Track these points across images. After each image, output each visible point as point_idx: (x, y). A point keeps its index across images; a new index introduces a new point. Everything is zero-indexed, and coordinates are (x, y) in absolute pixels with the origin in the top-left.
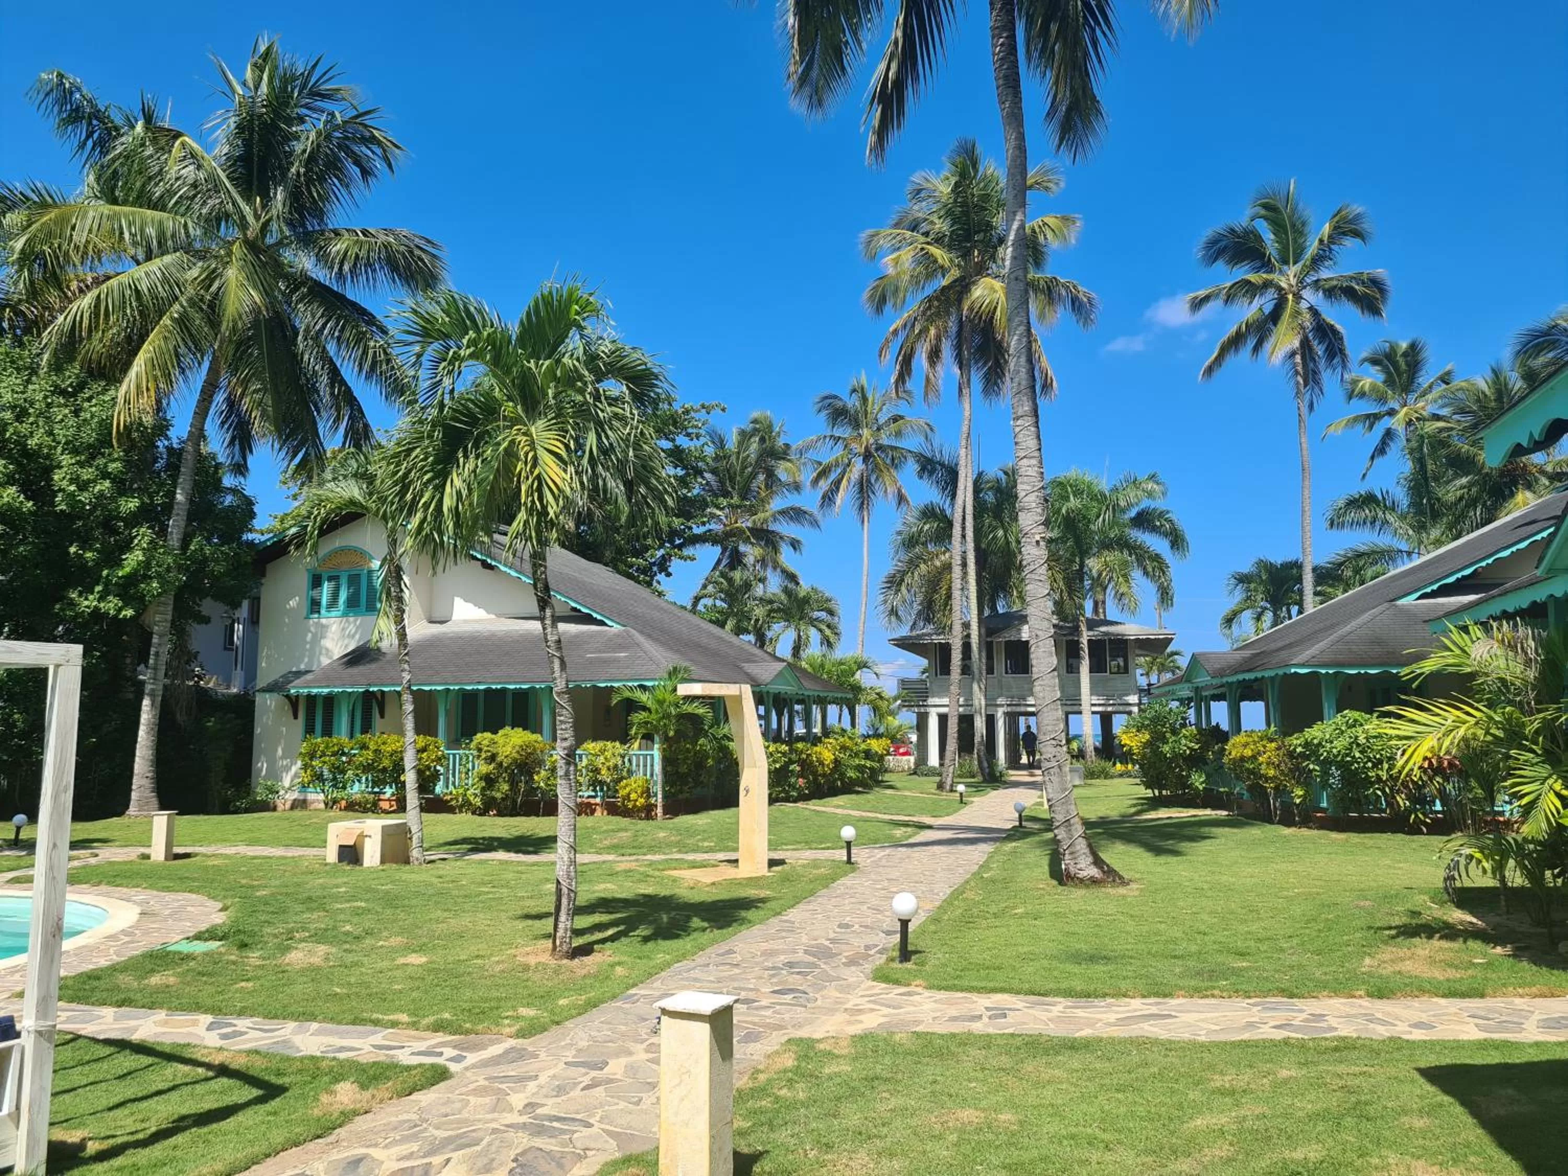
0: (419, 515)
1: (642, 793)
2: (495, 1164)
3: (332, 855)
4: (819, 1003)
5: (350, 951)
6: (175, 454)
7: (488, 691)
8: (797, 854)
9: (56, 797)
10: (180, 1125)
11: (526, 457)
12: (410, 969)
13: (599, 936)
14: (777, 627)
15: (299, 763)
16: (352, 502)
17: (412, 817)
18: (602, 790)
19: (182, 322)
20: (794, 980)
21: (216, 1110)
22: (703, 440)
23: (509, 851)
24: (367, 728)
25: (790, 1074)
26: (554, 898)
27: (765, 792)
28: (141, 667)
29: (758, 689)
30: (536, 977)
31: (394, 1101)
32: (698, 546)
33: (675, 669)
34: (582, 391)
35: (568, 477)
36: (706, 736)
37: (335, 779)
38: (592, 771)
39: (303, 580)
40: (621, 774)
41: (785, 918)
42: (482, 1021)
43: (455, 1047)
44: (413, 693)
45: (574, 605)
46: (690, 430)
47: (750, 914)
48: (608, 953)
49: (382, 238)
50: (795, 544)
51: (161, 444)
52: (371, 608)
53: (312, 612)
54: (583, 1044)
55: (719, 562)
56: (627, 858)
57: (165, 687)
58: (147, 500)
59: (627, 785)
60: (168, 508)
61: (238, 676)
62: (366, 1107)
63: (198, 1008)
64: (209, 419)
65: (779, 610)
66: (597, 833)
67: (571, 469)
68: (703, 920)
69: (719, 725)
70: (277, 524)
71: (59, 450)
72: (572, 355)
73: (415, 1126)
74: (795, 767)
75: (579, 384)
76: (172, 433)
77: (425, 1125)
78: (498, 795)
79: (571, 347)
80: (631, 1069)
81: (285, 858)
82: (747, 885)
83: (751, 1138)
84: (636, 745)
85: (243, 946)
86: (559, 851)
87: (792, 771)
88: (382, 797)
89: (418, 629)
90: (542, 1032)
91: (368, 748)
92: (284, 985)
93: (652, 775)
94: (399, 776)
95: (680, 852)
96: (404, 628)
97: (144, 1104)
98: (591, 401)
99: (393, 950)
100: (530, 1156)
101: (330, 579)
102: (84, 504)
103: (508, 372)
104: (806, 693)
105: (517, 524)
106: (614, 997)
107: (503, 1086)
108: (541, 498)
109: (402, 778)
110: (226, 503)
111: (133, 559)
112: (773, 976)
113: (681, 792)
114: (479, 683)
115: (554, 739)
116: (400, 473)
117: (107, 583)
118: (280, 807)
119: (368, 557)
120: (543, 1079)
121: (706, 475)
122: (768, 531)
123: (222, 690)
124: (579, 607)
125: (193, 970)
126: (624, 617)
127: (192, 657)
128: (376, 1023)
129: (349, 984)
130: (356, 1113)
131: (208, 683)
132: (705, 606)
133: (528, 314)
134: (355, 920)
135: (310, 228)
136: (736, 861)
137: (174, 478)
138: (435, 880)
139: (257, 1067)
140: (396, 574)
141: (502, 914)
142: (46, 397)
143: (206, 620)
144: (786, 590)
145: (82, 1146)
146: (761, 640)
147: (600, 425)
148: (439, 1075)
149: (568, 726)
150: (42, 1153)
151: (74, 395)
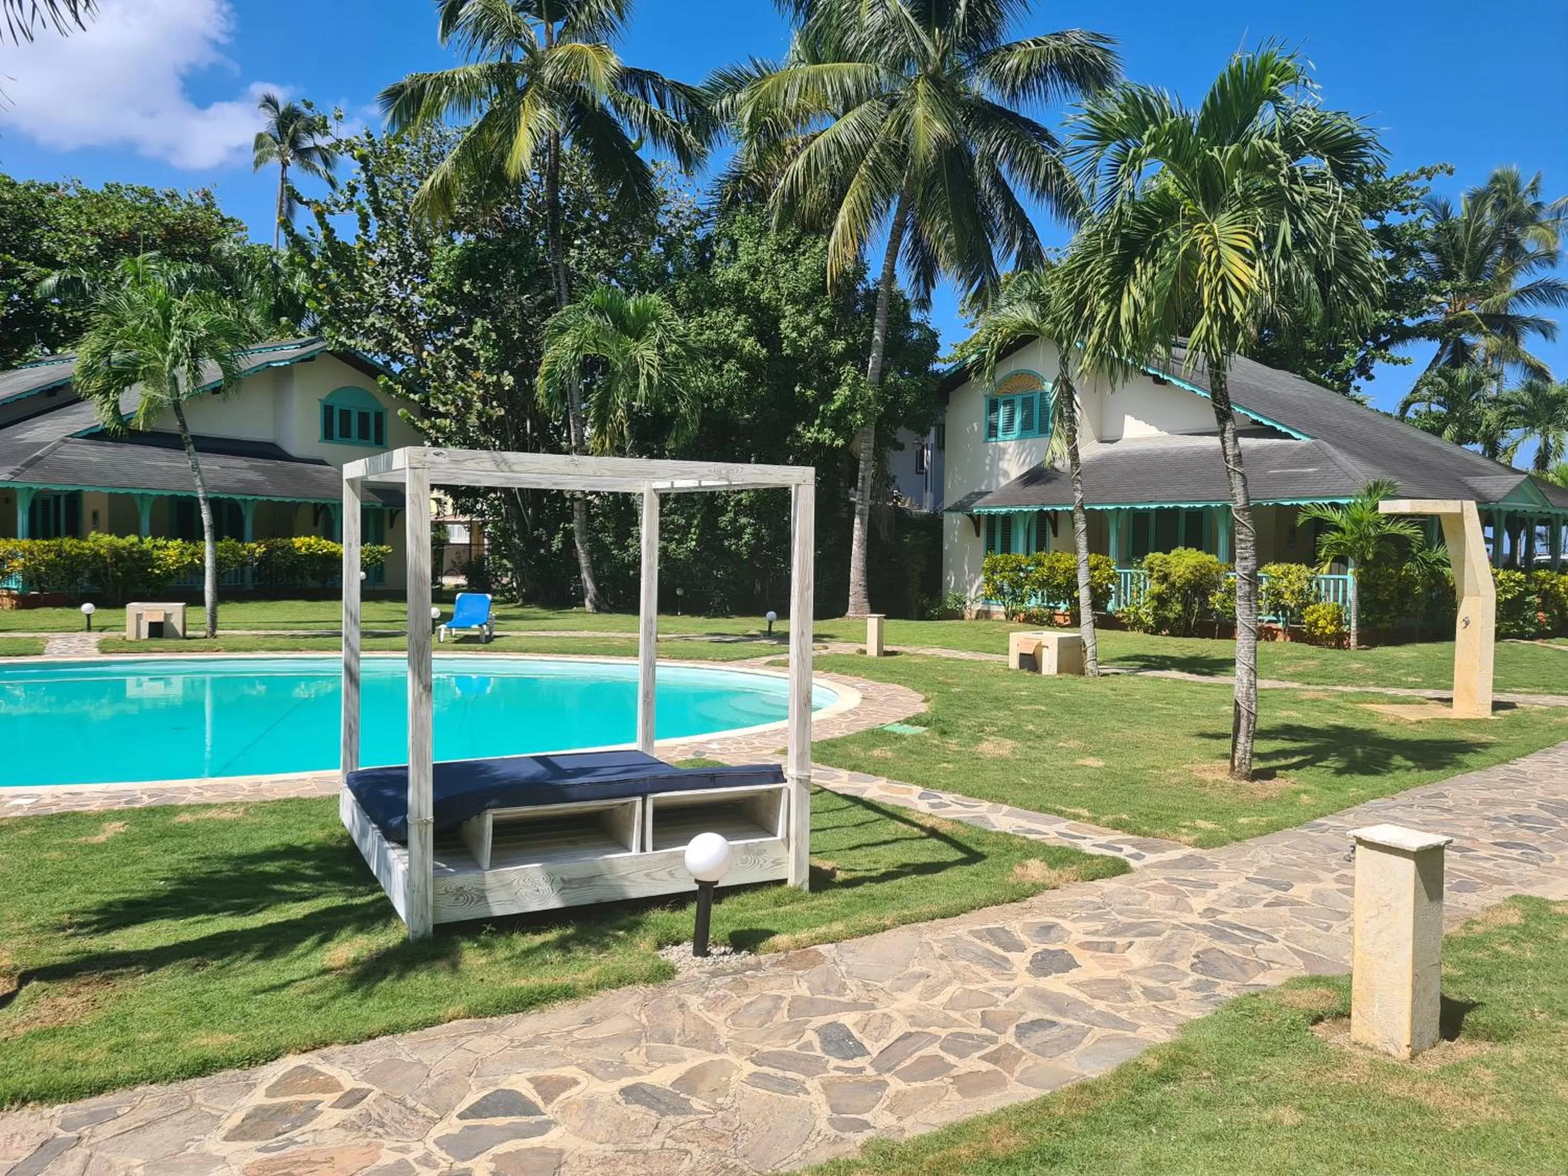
0: (1096, 331)
1: (1333, 620)
2: (1176, 956)
3: (1014, 663)
4: (1557, 863)
5: (1034, 748)
6: (871, 295)
7: (1160, 511)
8: (1533, 698)
9: (801, 595)
10: (902, 871)
11: (1209, 257)
12: (1089, 771)
13: (1283, 762)
14: (1514, 434)
15: (982, 578)
16: (1026, 325)
17: (1086, 631)
18: (1284, 615)
19: (875, 170)
20: (1522, 835)
21: (930, 864)
22: (1420, 213)
23: (1183, 671)
24: (1041, 546)
25: (1515, 932)
26: (1232, 720)
27: (1491, 626)
28: (852, 490)
29: (1485, 507)
30: (1214, 793)
31: (1079, 883)
32: (1409, 342)
33: (1376, 485)
34: (1273, 175)
35: (1256, 274)
36: (1413, 560)
37: (1014, 593)
38: (1273, 595)
39: (981, 405)
40: (1306, 599)
41: (1512, 767)
42: (1161, 827)
43: (1133, 846)
44: (1085, 512)
45: (1255, 417)
46: (1405, 203)
47: (1468, 758)
48: (1293, 780)
49: (1052, 44)
50: (1546, 329)
51: (860, 288)
52: (1044, 430)
53: (990, 436)
54: (1266, 863)
55: (1437, 358)
56: (1314, 687)
57: (871, 508)
58: (851, 341)
59: (1314, 611)
60: (867, 347)
61: (929, 497)
62: (1054, 884)
63: (909, 778)
64: (898, 259)
65: (1519, 412)
66: (1278, 659)
67: (1259, 264)
68: (1407, 758)
69: (1431, 548)
70: (958, 352)
71: (784, 301)
72: (1261, 134)
73: (1100, 908)
74: (1536, 600)
75: (1271, 166)
76: (869, 276)
77: (1108, 909)
78: (1171, 615)
79: (1259, 126)
80: (1320, 896)
81: (973, 661)
82: (1463, 727)
83: (1463, 988)
84: (1326, 568)
85: (944, 733)
86: (1238, 672)
87: (1529, 603)
88: (1057, 611)
89: (1089, 450)
90: (1221, 846)
91: (1043, 565)
92: (978, 770)
93: (1344, 601)
94: (1072, 592)
95: (1377, 685)
96: (1076, 448)
97: (875, 850)
98: (1286, 185)
99: (1071, 751)
100: (1212, 956)
101: (1005, 404)
102: (804, 348)
103: (1187, 164)
104: (1553, 512)
105: (1199, 332)
106: (1299, 824)
107: (1183, 888)
108: (1225, 302)
109: (1076, 595)
110: (914, 337)
111: (842, 394)
112: (1495, 827)
113: (1381, 620)
114: (1151, 502)
115: (1232, 559)
116: (1076, 290)
117: (824, 416)
118: (967, 616)
119: (1040, 380)
120: (1223, 888)
121: (1424, 256)
122: (1506, 316)
123: (915, 510)
124: (1260, 420)
125: (905, 748)
126: (1313, 428)
127: (891, 480)
128: (1060, 813)
129: (1034, 777)
130: (1045, 887)
131: (904, 503)
132: (1417, 413)
133: (1213, 96)
134: (1037, 721)
135: (984, 50)
136: (1450, 700)
137: (872, 317)
138: (1109, 693)
139: (960, 834)
140: (1068, 393)
141: (1177, 730)
142: (772, 256)
143: (900, 447)
144: (1530, 388)
145: (832, 873)
146: (1492, 449)
147: (1296, 212)
148: (1120, 868)
149: (1249, 544)
150: (806, 874)
151: (792, 250)
